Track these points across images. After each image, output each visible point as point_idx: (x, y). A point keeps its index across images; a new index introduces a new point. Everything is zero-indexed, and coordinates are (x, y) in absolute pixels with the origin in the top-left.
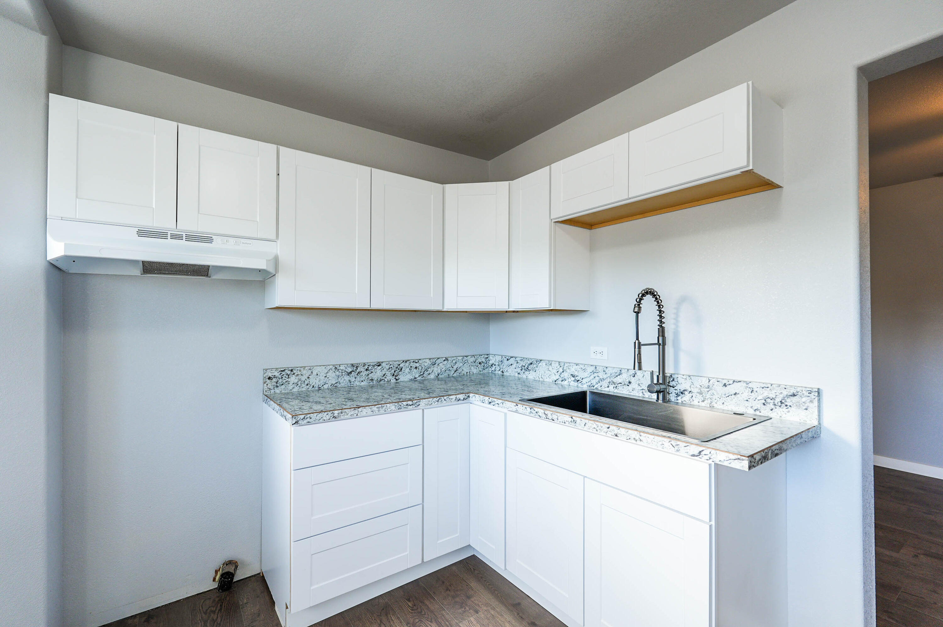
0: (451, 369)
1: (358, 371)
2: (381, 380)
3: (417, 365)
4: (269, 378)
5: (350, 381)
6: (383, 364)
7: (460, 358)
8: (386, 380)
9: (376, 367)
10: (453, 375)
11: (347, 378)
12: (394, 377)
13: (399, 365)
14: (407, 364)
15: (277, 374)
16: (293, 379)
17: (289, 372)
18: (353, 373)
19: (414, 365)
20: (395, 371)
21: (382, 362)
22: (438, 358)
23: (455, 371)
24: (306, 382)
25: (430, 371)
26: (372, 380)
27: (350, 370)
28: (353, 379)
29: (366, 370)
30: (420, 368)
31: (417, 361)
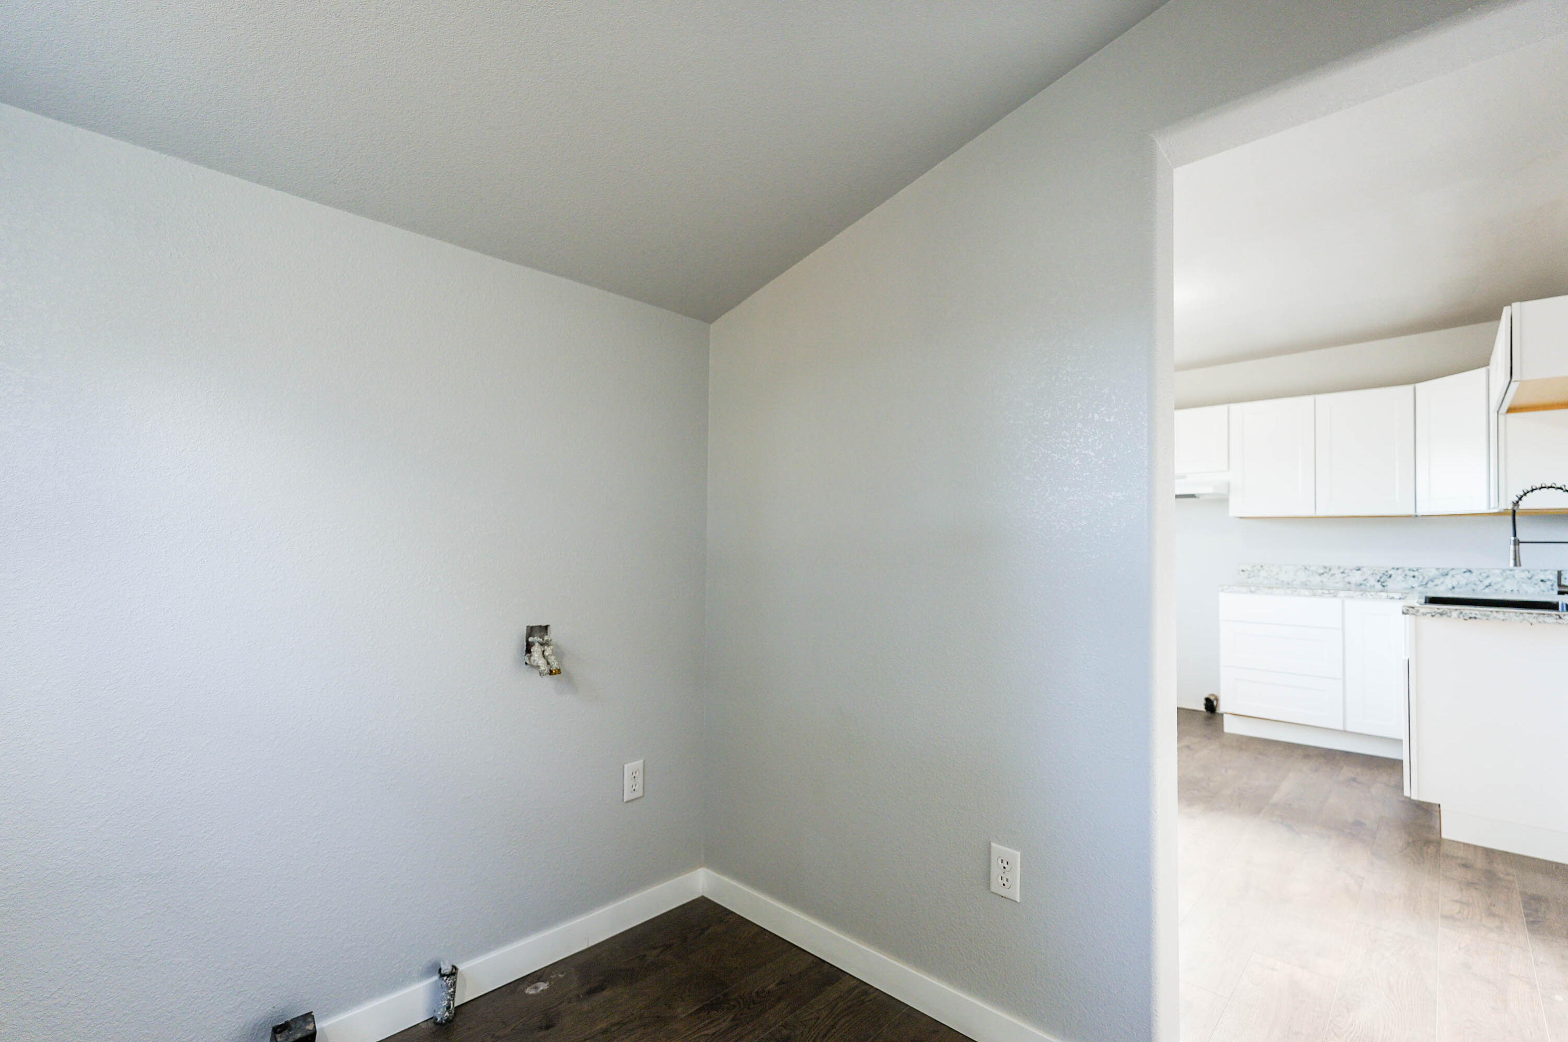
0: (1478, 583)
1: (1331, 573)
2: (1361, 585)
3: (1416, 574)
4: (1243, 571)
5: (1322, 582)
6: (1364, 569)
7: (1498, 572)
8: (1368, 585)
9: (1354, 571)
10: (1484, 591)
11: (1319, 578)
12: (1380, 583)
13: (1387, 572)
14: (1399, 572)
15: (1249, 568)
16: (1263, 573)
17: (1259, 568)
18: (1325, 574)
19: (1412, 573)
20: (1381, 578)
21: (1362, 567)
22: (1453, 569)
23: (1487, 587)
24: (1276, 577)
25: (1437, 582)
26: (1349, 583)
27: (1322, 571)
28: (1325, 580)
29: (1342, 573)
30: (1421, 578)
31: (1415, 569)
